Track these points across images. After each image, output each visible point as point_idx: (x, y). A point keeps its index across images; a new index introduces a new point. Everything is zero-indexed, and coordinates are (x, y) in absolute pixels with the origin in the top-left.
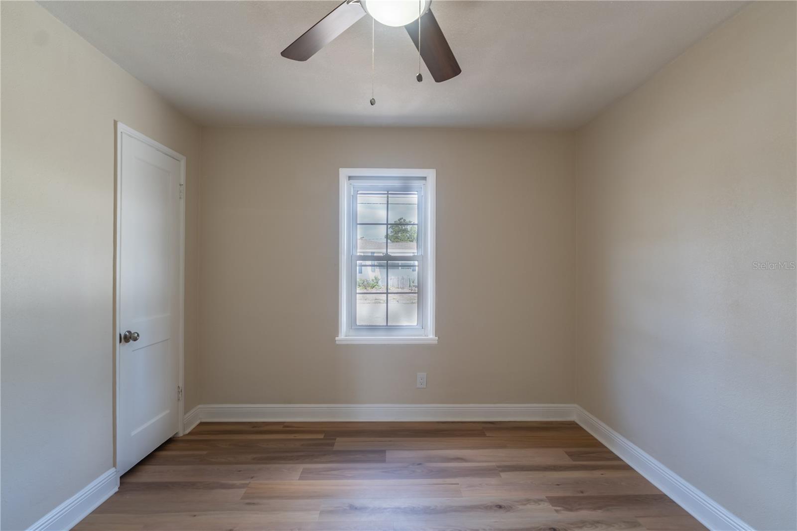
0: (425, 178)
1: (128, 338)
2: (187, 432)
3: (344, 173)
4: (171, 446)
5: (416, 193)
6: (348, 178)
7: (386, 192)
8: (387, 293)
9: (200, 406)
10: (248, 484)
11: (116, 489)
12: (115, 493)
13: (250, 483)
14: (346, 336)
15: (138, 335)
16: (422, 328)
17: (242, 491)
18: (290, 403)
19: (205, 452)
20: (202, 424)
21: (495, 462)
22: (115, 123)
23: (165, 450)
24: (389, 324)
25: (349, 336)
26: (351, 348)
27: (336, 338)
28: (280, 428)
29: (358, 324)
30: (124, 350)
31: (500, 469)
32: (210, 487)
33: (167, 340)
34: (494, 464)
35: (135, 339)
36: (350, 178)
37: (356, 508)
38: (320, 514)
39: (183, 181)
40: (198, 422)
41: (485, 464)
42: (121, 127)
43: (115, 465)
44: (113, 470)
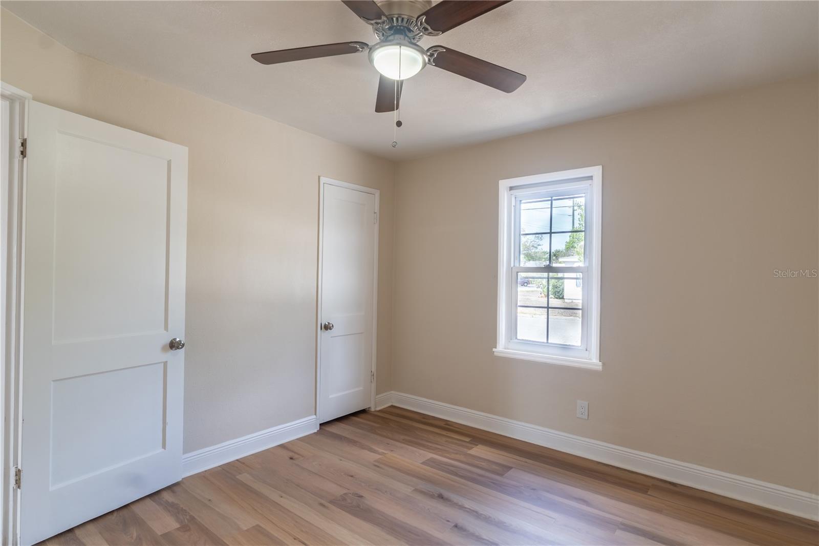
0: (591, 178)
1: (327, 327)
2: (378, 409)
3: (504, 184)
4: (363, 415)
5: (584, 195)
6: (508, 189)
7: (550, 198)
8: (548, 308)
9: (392, 392)
10: (385, 454)
11: (316, 431)
12: (314, 433)
13: (387, 454)
14: (505, 349)
15: (333, 326)
16: (587, 350)
17: (377, 457)
18: (456, 405)
19: (378, 425)
20: (392, 406)
21: (623, 518)
22: (319, 177)
23: (356, 416)
24: (549, 341)
25: (508, 349)
26: (509, 362)
27: (494, 350)
28: (442, 424)
29: (518, 338)
30: (324, 336)
31: (622, 527)
32: (363, 447)
33: (361, 333)
34: (620, 520)
35: (331, 329)
36: (511, 188)
37: (442, 498)
38: (414, 490)
39: (377, 210)
40: (390, 404)
41: (607, 515)
42: (323, 180)
43: (315, 414)
44: (314, 416)
